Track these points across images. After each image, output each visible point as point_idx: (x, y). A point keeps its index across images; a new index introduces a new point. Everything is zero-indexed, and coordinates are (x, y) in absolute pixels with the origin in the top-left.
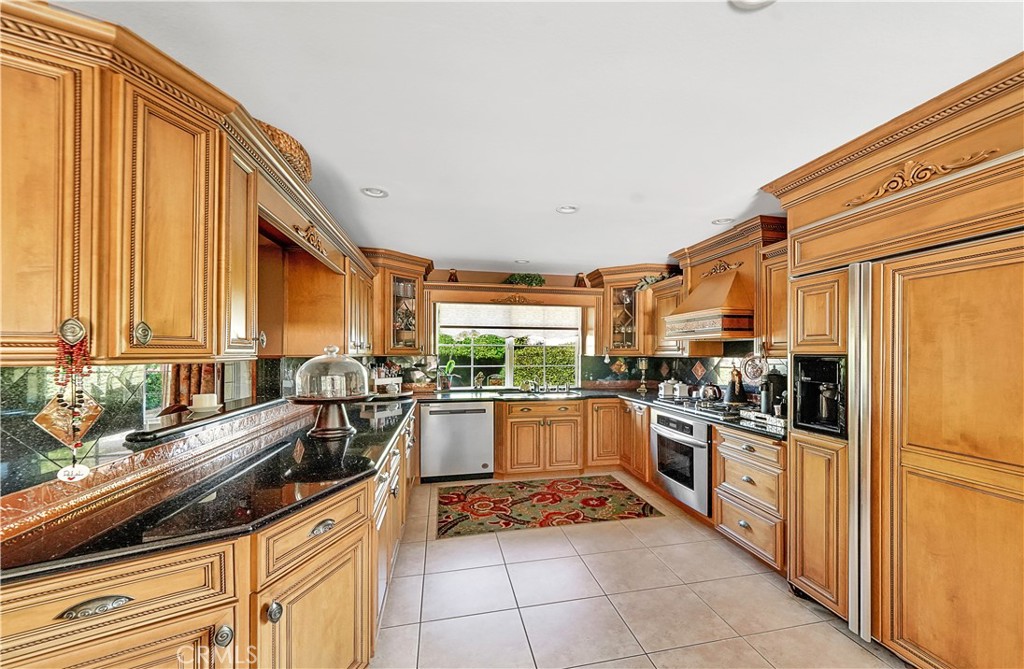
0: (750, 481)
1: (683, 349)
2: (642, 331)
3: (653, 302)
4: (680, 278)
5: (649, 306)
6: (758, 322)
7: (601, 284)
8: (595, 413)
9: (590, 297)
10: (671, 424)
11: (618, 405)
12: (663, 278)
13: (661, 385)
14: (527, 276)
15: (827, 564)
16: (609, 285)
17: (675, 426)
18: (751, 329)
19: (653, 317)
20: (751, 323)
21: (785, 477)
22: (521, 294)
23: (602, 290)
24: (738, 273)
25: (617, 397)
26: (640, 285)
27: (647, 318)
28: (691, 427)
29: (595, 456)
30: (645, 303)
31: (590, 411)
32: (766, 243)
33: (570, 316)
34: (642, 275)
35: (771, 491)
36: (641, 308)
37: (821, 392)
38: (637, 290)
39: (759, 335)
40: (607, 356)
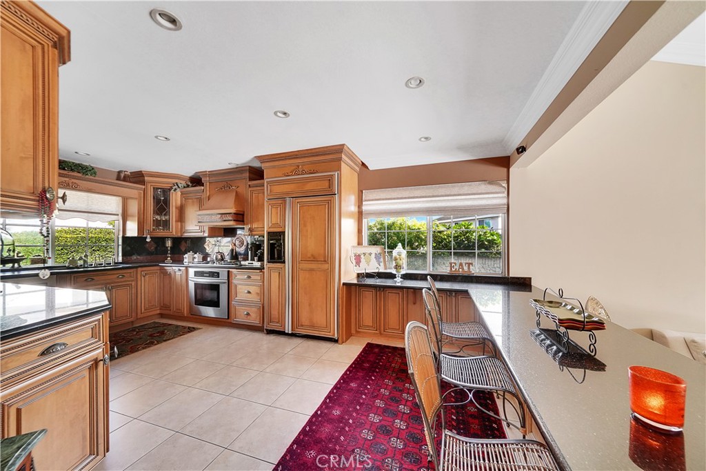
0: (249, 292)
1: (204, 232)
2: (174, 219)
3: (181, 200)
4: (203, 188)
5: (179, 203)
6: (247, 217)
7: (143, 182)
8: (143, 278)
9: (133, 191)
10: (205, 275)
11: (158, 271)
12: (188, 186)
13: (186, 256)
14: (79, 165)
15: (279, 313)
16: (149, 184)
17: (208, 275)
18: (243, 221)
19: (181, 210)
20: (243, 218)
21: (264, 285)
22: (73, 180)
23: (144, 187)
24: (237, 192)
25: (158, 265)
26: (174, 188)
27: (178, 211)
28: (218, 273)
29: (143, 310)
30: (176, 200)
31: (139, 277)
32: (251, 179)
33: (112, 204)
34: (174, 181)
35: (257, 293)
36: (174, 204)
37: (276, 247)
38: (172, 191)
39: (247, 224)
40: (148, 236)
